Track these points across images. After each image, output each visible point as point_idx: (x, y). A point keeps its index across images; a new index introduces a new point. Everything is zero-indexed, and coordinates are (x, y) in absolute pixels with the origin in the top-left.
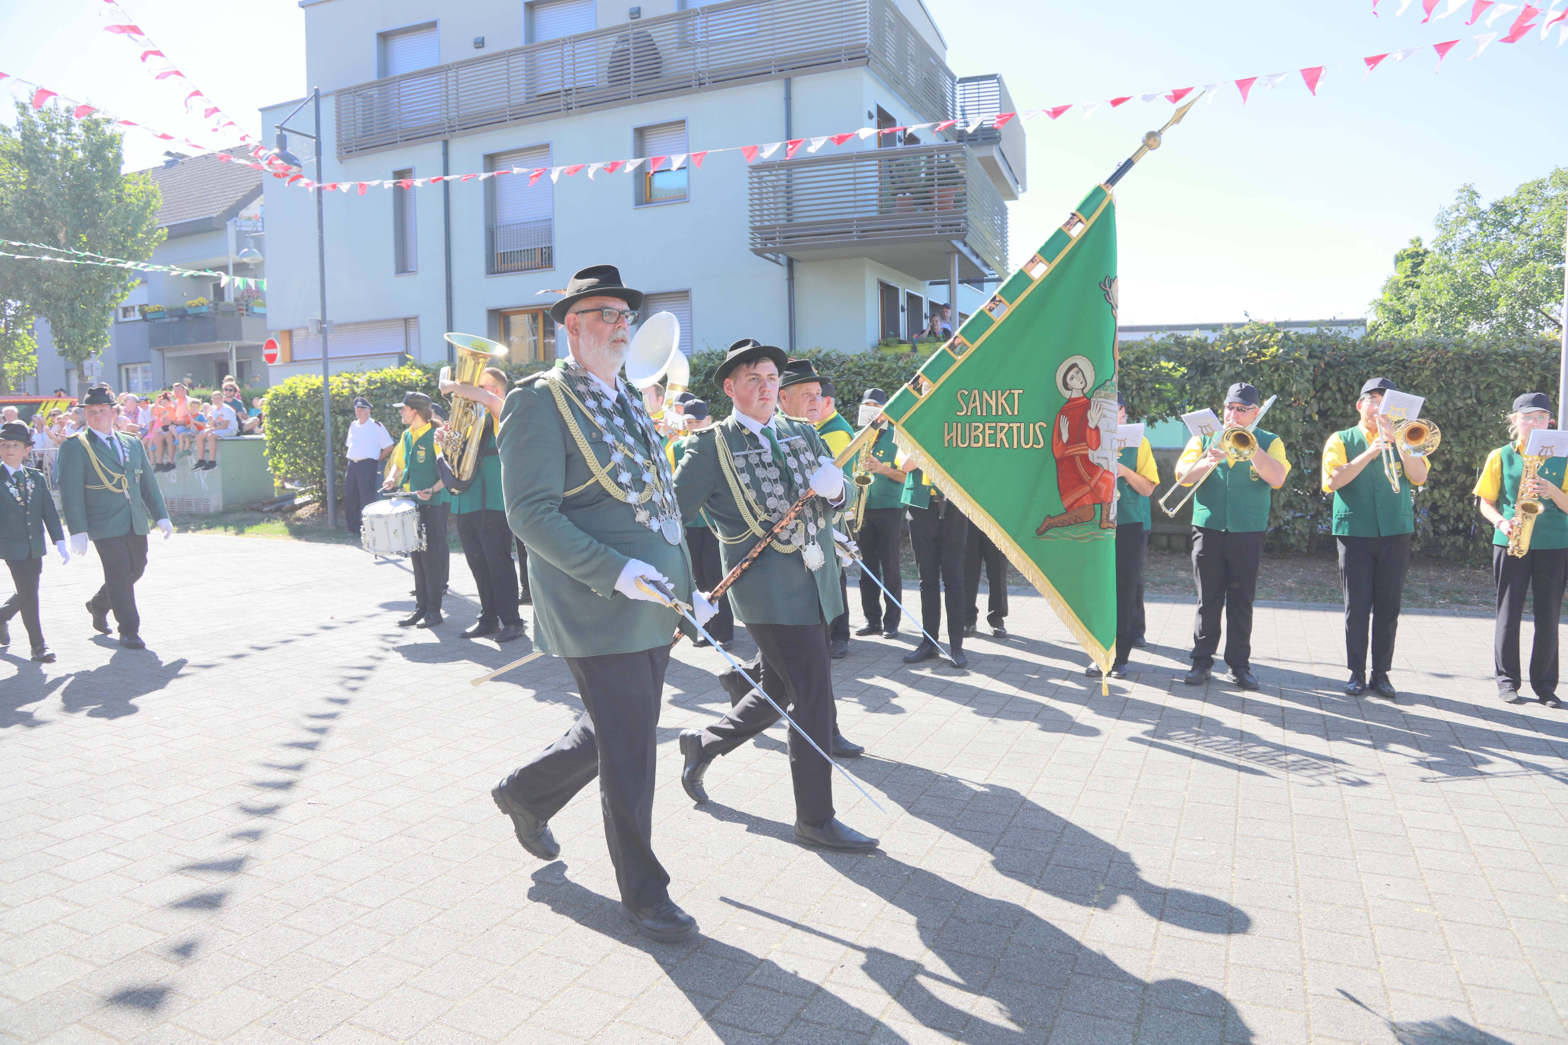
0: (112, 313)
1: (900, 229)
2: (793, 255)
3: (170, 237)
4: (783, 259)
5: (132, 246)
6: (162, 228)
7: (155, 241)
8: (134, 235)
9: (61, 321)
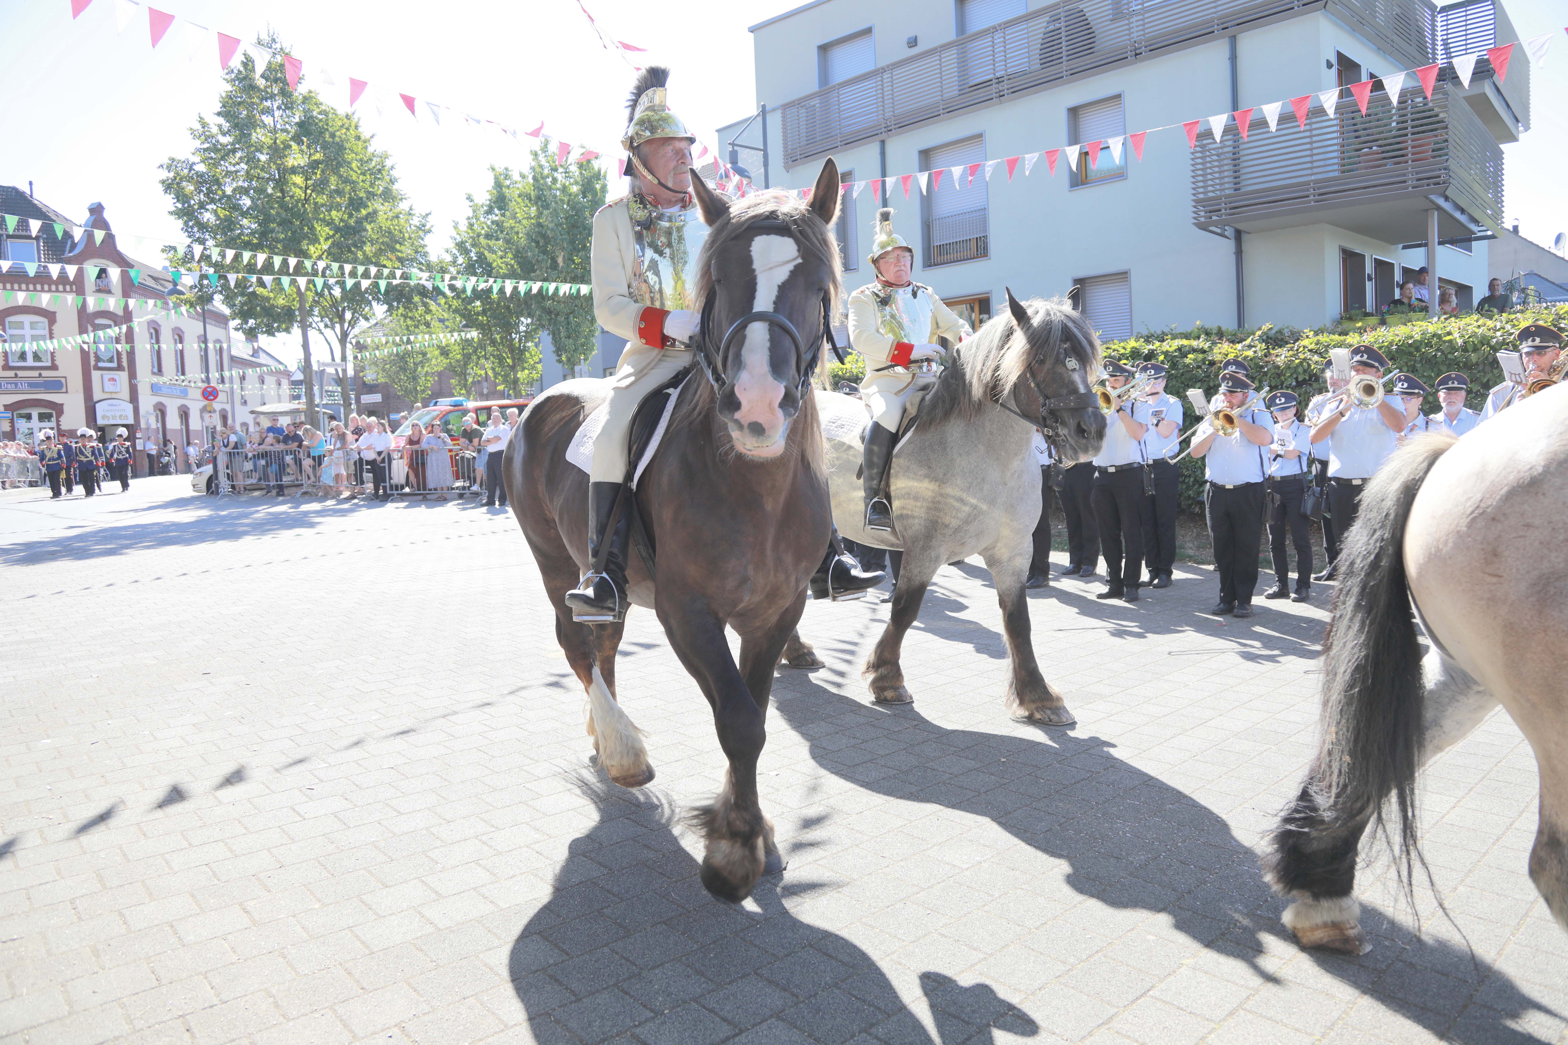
1: (1365, 188)
2: (1240, 226)
4: (1229, 232)
9: (560, 333)
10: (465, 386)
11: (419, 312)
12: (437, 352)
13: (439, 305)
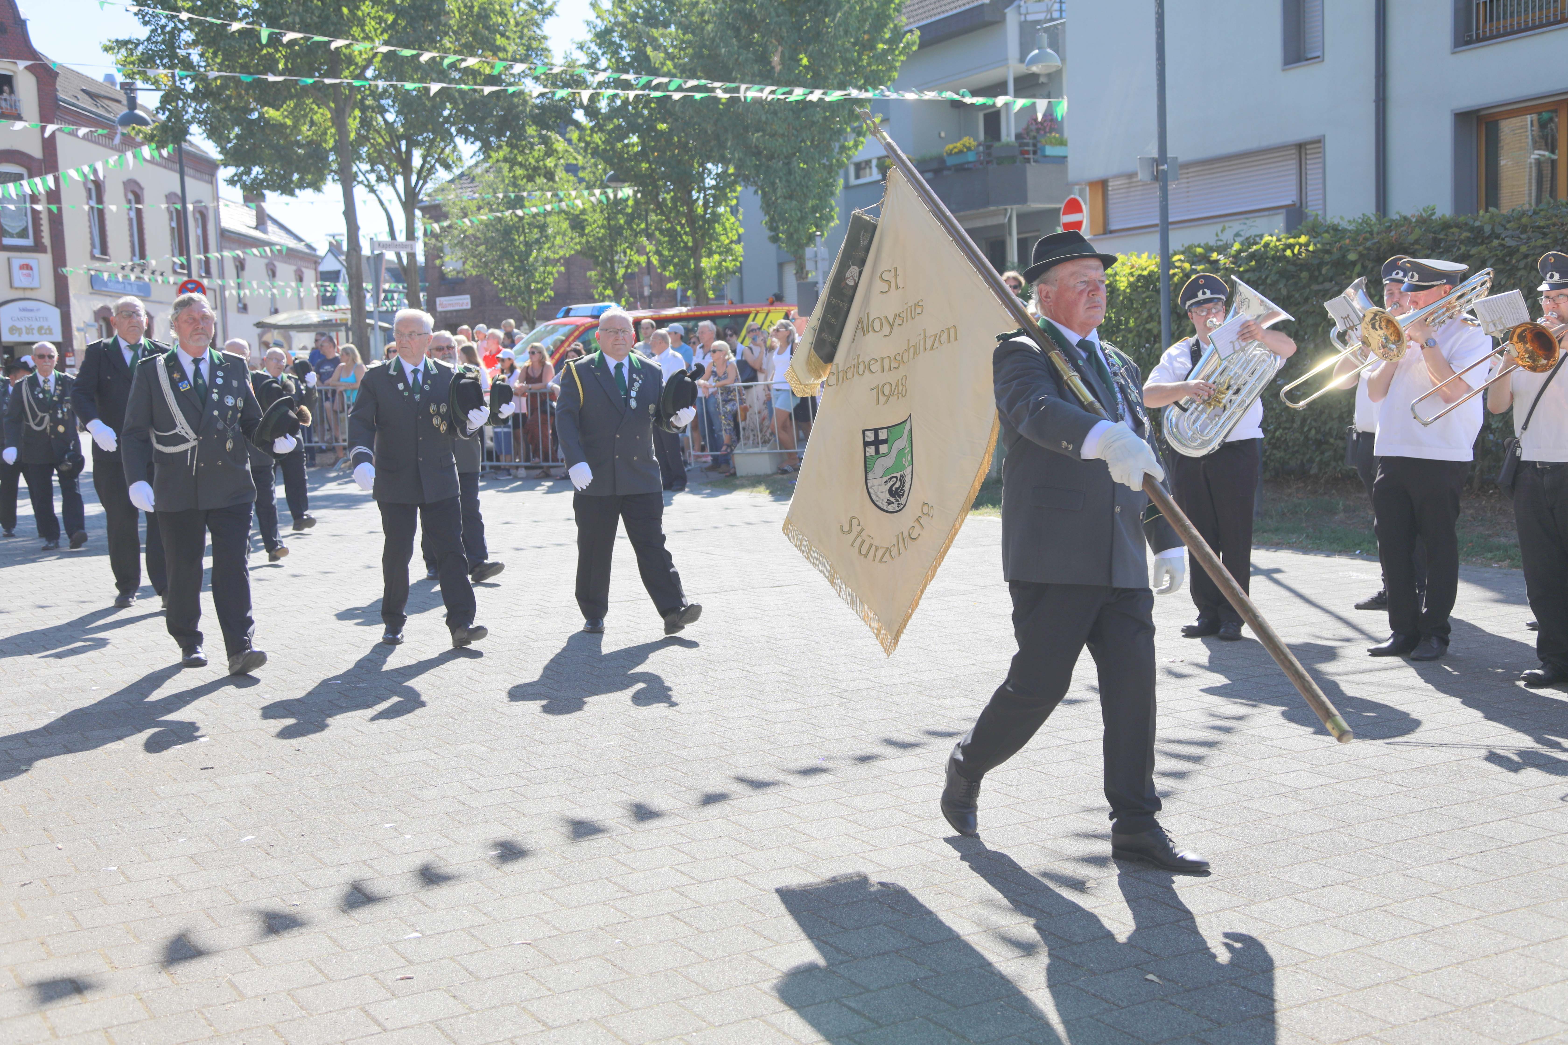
0: (841, 172)
3: (924, 44)
5: (869, 64)
6: (911, 31)
7: (901, 53)
8: (873, 48)
9: (775, 191)
10: (611, 282)
11: (536, 154)
12: (565, 225)
13: (570, 141)
